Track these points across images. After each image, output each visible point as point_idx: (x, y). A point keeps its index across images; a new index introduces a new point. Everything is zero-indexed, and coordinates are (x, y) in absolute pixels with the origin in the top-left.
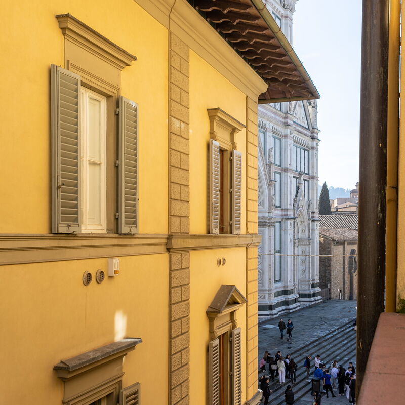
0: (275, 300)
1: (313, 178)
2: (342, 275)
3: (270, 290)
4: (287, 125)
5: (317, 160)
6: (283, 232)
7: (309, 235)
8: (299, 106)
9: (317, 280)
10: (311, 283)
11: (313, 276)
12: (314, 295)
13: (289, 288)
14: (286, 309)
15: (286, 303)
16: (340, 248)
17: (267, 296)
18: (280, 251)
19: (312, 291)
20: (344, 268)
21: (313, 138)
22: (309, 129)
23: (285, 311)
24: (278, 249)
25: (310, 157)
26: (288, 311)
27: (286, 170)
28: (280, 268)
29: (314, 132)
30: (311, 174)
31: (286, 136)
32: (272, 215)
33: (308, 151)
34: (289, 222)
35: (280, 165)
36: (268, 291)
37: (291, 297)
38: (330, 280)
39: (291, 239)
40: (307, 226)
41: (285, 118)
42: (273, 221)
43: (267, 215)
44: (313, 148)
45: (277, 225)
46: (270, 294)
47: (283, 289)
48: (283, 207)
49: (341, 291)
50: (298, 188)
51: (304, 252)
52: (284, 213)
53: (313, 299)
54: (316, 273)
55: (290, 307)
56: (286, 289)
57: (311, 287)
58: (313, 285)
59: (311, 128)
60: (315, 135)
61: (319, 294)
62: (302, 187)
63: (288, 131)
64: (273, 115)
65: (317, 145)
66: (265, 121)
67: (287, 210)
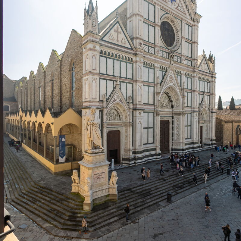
0: (185, 147)
1: (212, 94)
2: (231, 136)
3: (183, 142)
4: (194, 72)
5: (215, 87)
6: (192, 118)
7: (209, 119)
8: (204, 64)
9: (214, 138)
10: (210, 139)
12: (212, 144)
13: (195, 142)
14: (193, 151)
15: (193, 148)
16: (230, 124)
17: (181, 145)
18: (191, 126)
19: (211, 143)
20: (232, 133)
21: (212, 77)
22: (210, 73)
23: (192, 152)
24: (189, 124)
25: (211, 86)
26: (194, 151)
27: (194, 91)
28: (191, 133)
29: (213, 74)
30: (211, 93)
31: (194, 77)
32: (184, 110)
33: (210, 83)
34: (195, 113)
35: (191, 89)
36: (182, 142)
37: (195, 145)
38: (223, 138)
39: (196, 121)
40: (208, 115)
41: (194, 69)
42: (184, 113)
43: (182, 110)
44: (212, 81)
45: (189, 115)
46: (183, 144)
47: (192, 142)
48: (192, 107)
49: (230, 143)
50: (203, 99)
51: (207, 126)
52: (192, 109)
53: (211, 146)
54: (213, 135)
55: (195, 150)
56: (193, 142)
57: (210, 141)
58: (211, 140)
59: (211, 73)
60: (214, 75)
61: (215, 144)
62: (205, 98)
63: (195, 74)
64: (186, 68)
65: (215, 80)
66: (180, 70)
67: (194, 108)
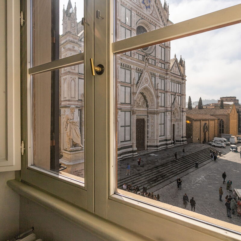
0: (159, 144)
1: (183, 95)
2: (199, 133)
3: (157, 139)
4: (167, 74)
5: (185, 88)
6: (165, 116)
7: (180, 117)
8: (175, 66)
9: (185, 135)
10: (181, 136)
11: (182, 133)
12: (183, 141)
13: (168, 139)
14: (166, 147)
15: (167, 144)
16: (199, 122)
17: (156, 142)
18: (164, 124)
19: (182, 139)
20: (200, 131)
21: (183, 79)
22: (181, 76)
24: (163, 122)
25: (182, 87)
27: (167, 92)
28: (164, 131)
29: (183, 77)
30: (182, 94)
31: (167, 78)
32: (158, 110)
33: (181, 84)
34: (168, 112)
35: (164, 90)
36: (156, 140)
37: (168, 142)
38: (192, 135)
39: (169, 119)
40: (180, 114)
41: (167, 71)
42: (158, 112)
43: (156, 110)
44: (183, 83)
45: (163, 114)
46: (157, 141)
47: (165, 139)
48: (165, 106)
49: (199, 139)
50: (174, 99)
51: (178, 124)
52: (166, 109)
53: (182, 143)
54: (184, 132)
55: (168, 146)
56: (167, 139)
57: (181, 137)
58: (182, 137)
59: (182, 75)
60: (184, 78)
61: (185, 141)
62: (177, 99)
63: (168, 76)
64: (160, 70)
65: (185, 82)
66: (154, 72)
67: (167, 108)
